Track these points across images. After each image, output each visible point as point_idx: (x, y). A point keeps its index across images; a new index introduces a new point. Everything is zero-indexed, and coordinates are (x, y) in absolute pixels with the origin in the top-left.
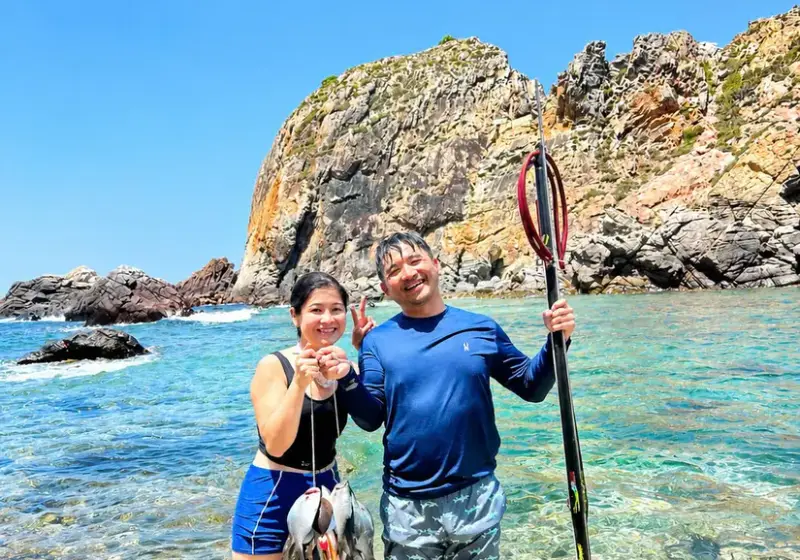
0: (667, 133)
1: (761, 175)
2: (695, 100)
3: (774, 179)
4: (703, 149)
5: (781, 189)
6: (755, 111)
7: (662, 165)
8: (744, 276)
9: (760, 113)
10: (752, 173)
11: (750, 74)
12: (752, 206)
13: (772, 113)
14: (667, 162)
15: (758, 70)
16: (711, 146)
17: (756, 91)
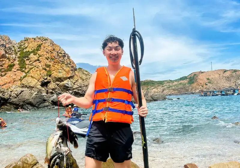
0: (4, 64)
1: (34, 79)
2: (12, 56)
3: (38, 81)
4: (15, 70)
5: (40, 83)
6: (29, 62)
7: (3, 74)
8: (40, 106)
9: (31, 62)
10: (32, 79)
11: (27, 52)
12: (33, 88)
13: (34, 63)
14: (5, 73)
15: (29, 51)
16: (18, 70)
17: (29, 57)
